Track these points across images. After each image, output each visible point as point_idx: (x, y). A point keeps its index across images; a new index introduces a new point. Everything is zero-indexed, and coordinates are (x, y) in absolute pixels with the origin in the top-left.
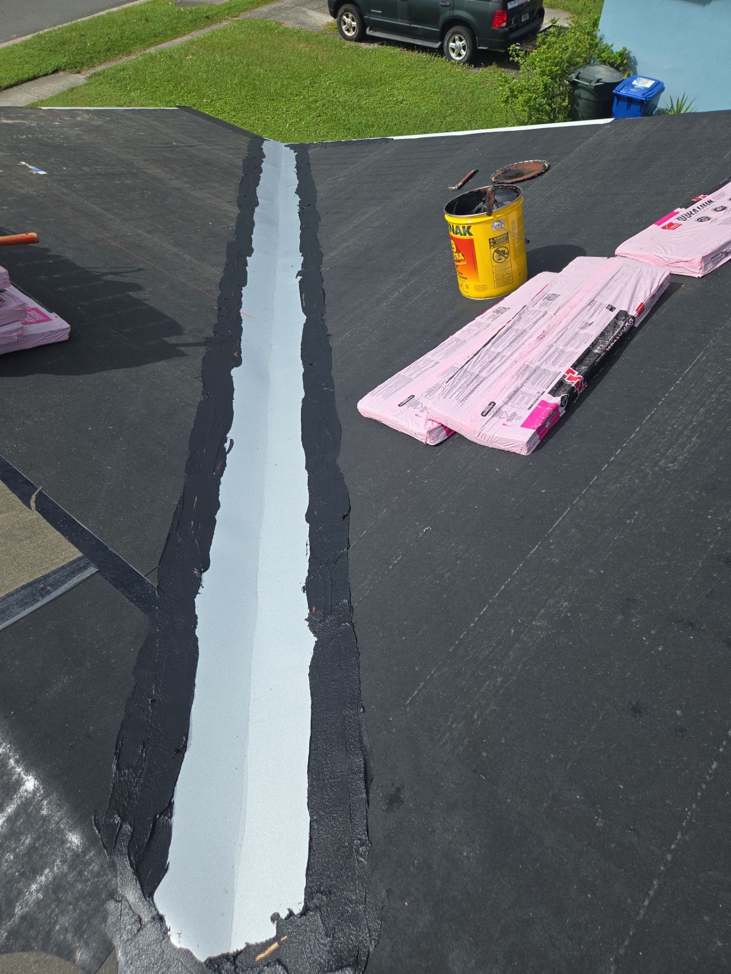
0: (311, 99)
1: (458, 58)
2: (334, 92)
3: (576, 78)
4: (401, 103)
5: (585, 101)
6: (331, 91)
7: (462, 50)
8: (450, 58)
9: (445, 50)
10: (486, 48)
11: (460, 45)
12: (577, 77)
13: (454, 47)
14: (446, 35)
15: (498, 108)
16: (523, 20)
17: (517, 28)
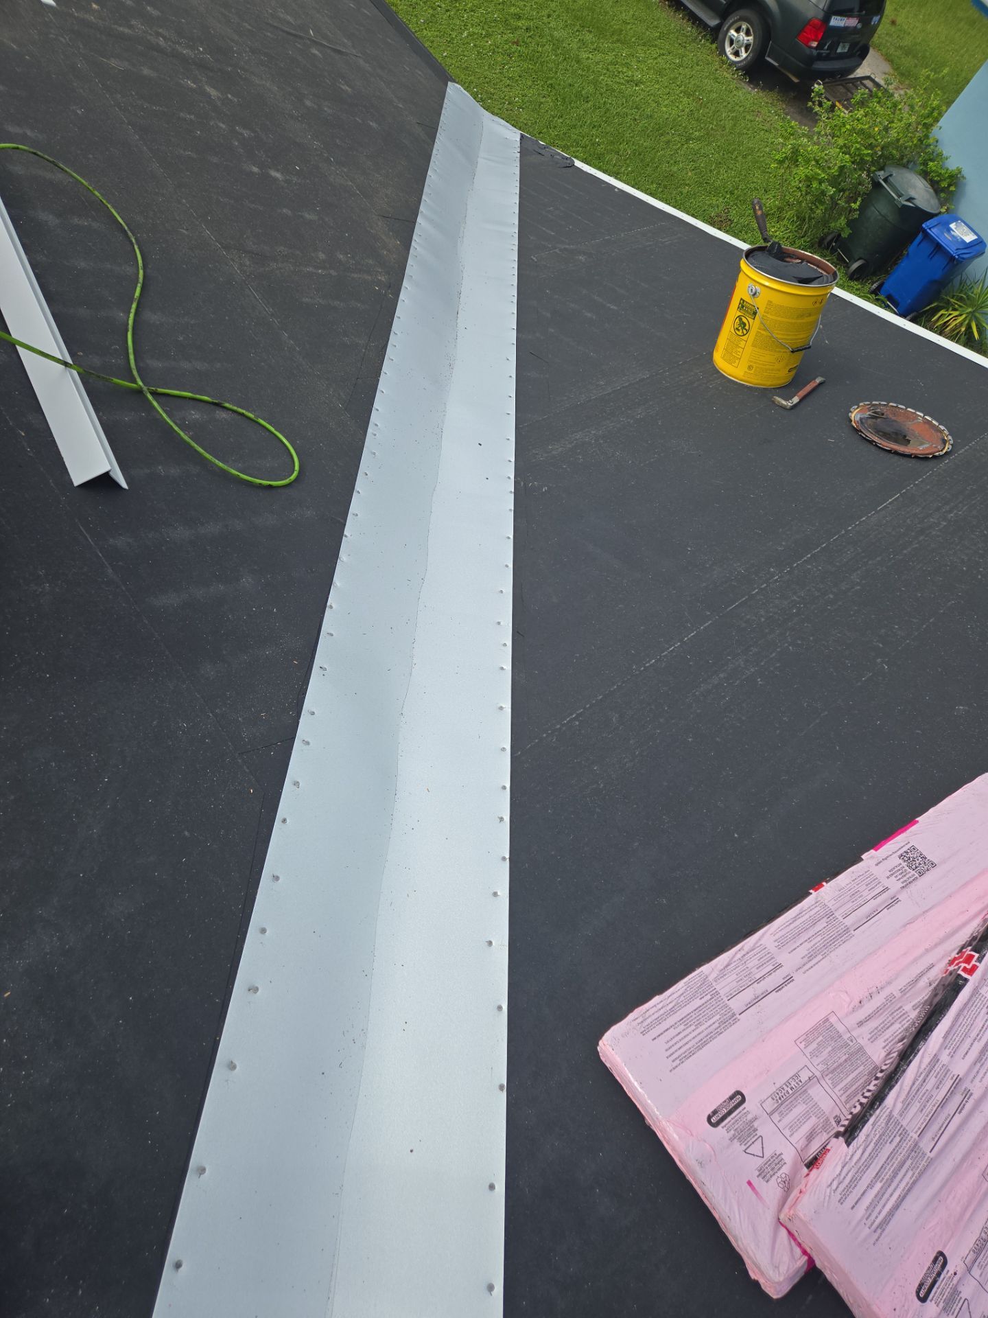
0: (512, 10)
1: (732, 58)
2: (549, 16)
3: (883, 180)
4: (636, 85)
5: (880, 217)
6: (545, 13)
7: (743, 49)
8: (723, 52)
9: (721, 36)
10: (776, 64)
11: (743, 40)
12: (886, 180)
13: (734, 39)
14: (731, 16)
15: (762, 162)
16: (839, 50)
17: (827, 58)
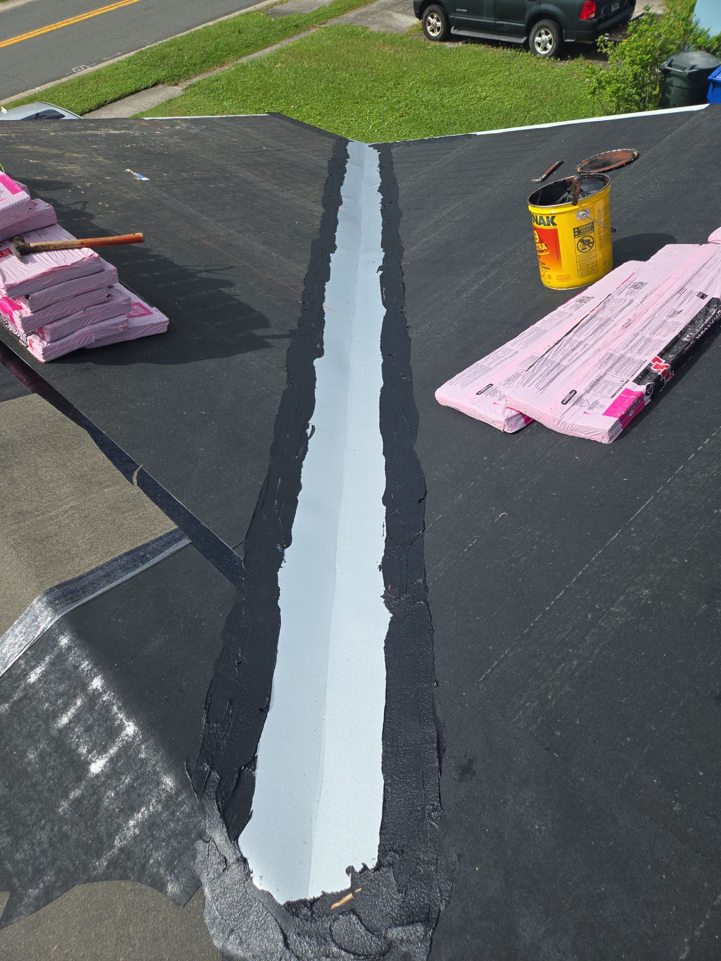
0: (394, 100)
1: (544, 53)
2: (417, 92)
3: (668, 66)
4: (484, 100)
5: (678, 89)
6: (414, 91)
7: (548, 44)
8: (536, 53)
9: (530, 45)
10: (573, 40)
11: (546, 39)
12: (670, 65)
13: (540, 41)
14: (532, 30)
15: (584, 100)
16: (613, 10)
17: (607, 18)
